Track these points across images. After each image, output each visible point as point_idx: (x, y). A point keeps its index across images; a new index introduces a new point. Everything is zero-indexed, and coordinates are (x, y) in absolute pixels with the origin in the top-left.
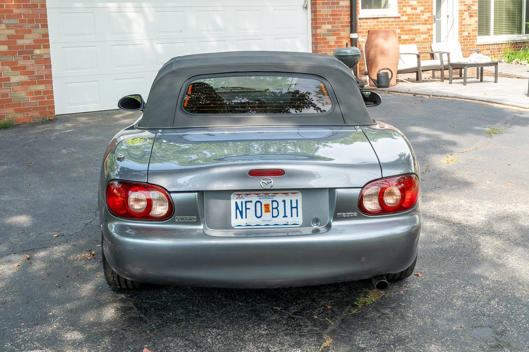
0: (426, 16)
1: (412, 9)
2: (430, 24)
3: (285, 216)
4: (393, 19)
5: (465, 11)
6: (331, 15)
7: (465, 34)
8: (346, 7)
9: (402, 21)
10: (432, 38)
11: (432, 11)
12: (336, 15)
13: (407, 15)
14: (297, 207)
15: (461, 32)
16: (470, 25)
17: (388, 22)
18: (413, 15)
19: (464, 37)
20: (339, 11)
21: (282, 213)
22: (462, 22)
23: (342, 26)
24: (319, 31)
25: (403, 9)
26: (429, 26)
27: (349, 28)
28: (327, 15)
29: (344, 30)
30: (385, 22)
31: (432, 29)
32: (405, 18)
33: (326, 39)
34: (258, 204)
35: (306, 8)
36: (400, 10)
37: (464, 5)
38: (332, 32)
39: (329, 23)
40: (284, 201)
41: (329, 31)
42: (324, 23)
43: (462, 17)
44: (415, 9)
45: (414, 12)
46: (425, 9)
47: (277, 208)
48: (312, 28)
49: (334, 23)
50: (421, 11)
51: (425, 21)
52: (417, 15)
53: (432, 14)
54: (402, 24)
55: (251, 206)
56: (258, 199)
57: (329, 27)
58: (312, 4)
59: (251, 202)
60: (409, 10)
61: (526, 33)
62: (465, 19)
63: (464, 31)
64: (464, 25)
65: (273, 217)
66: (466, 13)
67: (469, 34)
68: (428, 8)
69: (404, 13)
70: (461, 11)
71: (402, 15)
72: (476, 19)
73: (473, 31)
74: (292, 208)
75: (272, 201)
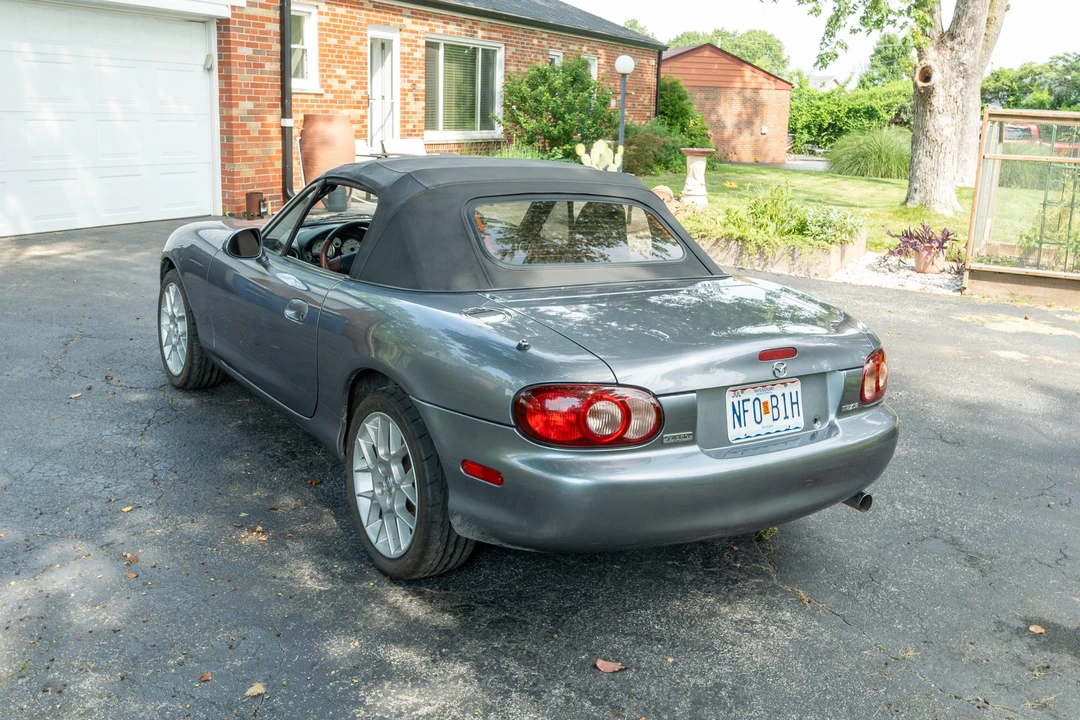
0: (358, 95)
1: (340, 82)
2: (364, 108)
3: (786, 417)
4: (313, 97)
5: (409, 90)
6: (253, 85)
7: (409, 126)
8: (275, 73)
9: (326, 101)
10: (366, 131)
11: (366, 88)
12: (261, 86)
13: (332, 92)
14: (797, 403)
15: (404, 122)
16: (415, 113)
17: (307, 101)
18: (341, 92)
19: (408, 131)
20: (262, 79)
21: (782, 415)
22: (405, 108)
23: (269, 106)
24: (235, 112)
25: (326, 81)
26: (361, 112)
27: (280, 109)
28: (246, 85)
29: (271, 112)
30: (302, 101)
31: (365, 117)
32: (330, 96)
33: (244, 126)
34: (757, 402)
35: (209, 70)
36: (323, 82)
37: (409, 81)
38: (255, 115)
39: (250, 99)
40: (783, 395)
41: (250, 112)
42: (243, 99)
43: (405, 99)
44: (344, 82)
45: (342, 87)
46: (357, 83)
47: (776, 407)
48: (222, 105)
49: (258, 99)
50: (353, 87)
51: (358, 102)
52: (346, 92)
53: (366, 93)
54: (327, 107)
55: (748, 406)
56: (755, 396)
57: (249, 105)
58: (220, 63)
59: (749, 400)
60: (334, 83)
61: (481, 129)
62: (408, 104)
63: (408, 122)
64: (408, 113)
65: (774, 420)
66: (410, 94)
67: (414, 126)
68: (361, 83)
69: (328, 88)
70: (404, 90)
71: (327, 91)
72: (423, 104)
73: (419, 122)
74: (792, 404)
75: (772, 396)
